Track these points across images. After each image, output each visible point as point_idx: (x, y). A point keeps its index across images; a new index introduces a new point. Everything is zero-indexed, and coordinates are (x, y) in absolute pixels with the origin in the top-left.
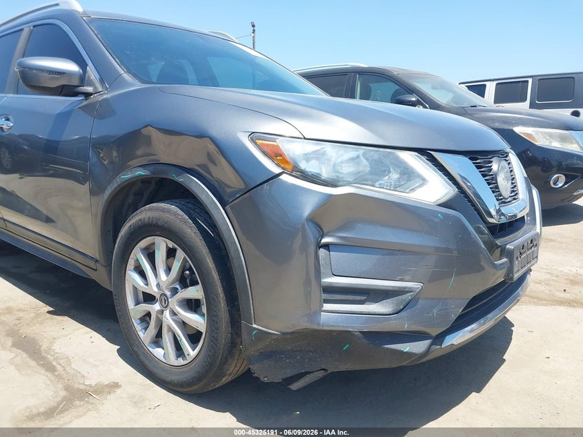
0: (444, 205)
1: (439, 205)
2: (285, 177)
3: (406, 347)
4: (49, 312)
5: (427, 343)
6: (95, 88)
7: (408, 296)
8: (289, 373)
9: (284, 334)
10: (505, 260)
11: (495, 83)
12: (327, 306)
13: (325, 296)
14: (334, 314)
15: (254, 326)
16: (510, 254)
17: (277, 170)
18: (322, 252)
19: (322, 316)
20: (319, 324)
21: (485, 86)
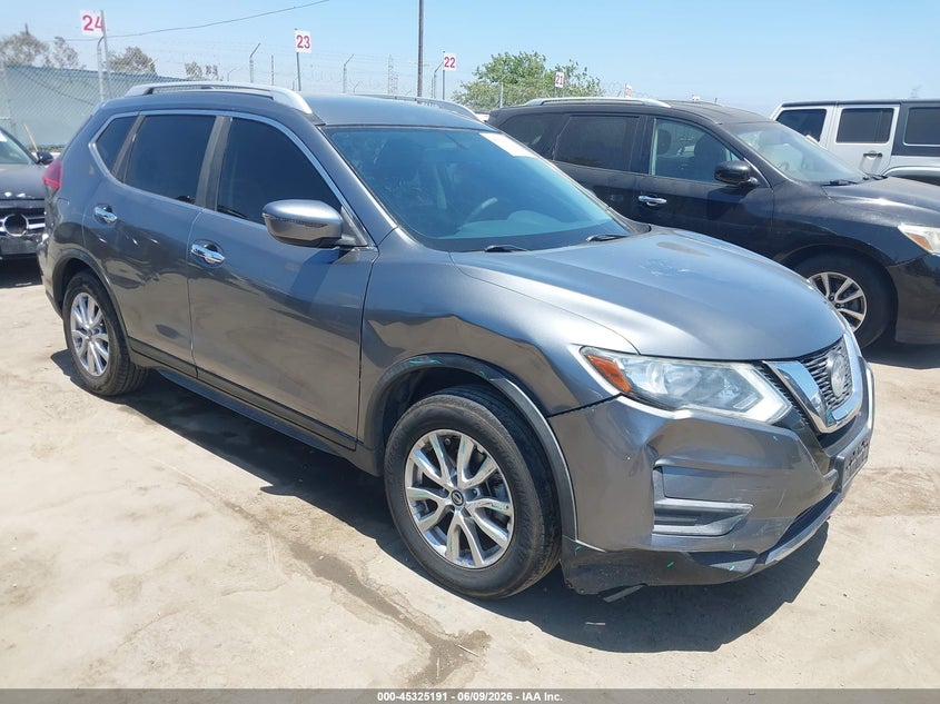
0: (779, 424)
1: (774, 425)
2: (622, 400)
3: (732, 567)
4: (264, 489)
5: (753, 561)
6: (357, 239)
7: (738, 518)
8: (607, 586)
9: (610, 552)
10: (834, 471)
11: (841, 109)
12: (657, 528)
13: (655, 518)
14: (664, 535)
15: (577, 541)
16: (839, 465)
17: (614, 392)
18: (656, 474)
19: (653, 539)
20: (650, 545)
21: (824, 111)
